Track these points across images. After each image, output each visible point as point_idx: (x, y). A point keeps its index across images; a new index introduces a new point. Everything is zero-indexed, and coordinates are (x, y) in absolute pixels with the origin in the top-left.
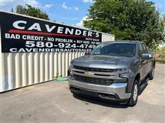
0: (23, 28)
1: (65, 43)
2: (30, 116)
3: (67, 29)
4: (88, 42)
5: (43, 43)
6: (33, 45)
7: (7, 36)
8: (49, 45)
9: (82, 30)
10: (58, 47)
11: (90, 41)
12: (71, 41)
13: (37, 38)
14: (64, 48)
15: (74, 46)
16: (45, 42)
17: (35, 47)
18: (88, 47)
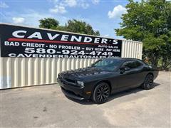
0: (23, 37)
1: (70, 50)
3: (74, 37)
5: (44, 50)
6: (33, 51)
7: (6, 43)
8: (51, 51)
9: (93, 38)
12: (79, 48)
14: (69, 55)
17: (35, 53)
18: (101, 55)
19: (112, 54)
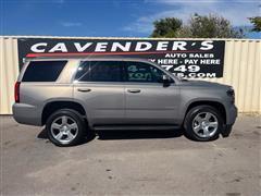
3: (116, 45)
4: (174, 61)
11: (181, 59)
19: (198, 68)
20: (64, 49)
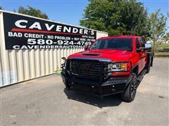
0: (25, 27)
1: (63, 41)
2: (34, 105)
3: (65, 28)
4: (84, 40)
5: (43, 41)
6: (35, 43)
7: (10, 34)
8: (49, 42)
9: (79, 29)
10: (57, 44)
11: (86, 39)
12: (69, 39)
13: (38, 36)
14: (63, 45)
15: (72, 43)
16: (45, 39)
17: (37, 44)
18: (84, 44)
19: (91, 43)
20: (39, 28)
